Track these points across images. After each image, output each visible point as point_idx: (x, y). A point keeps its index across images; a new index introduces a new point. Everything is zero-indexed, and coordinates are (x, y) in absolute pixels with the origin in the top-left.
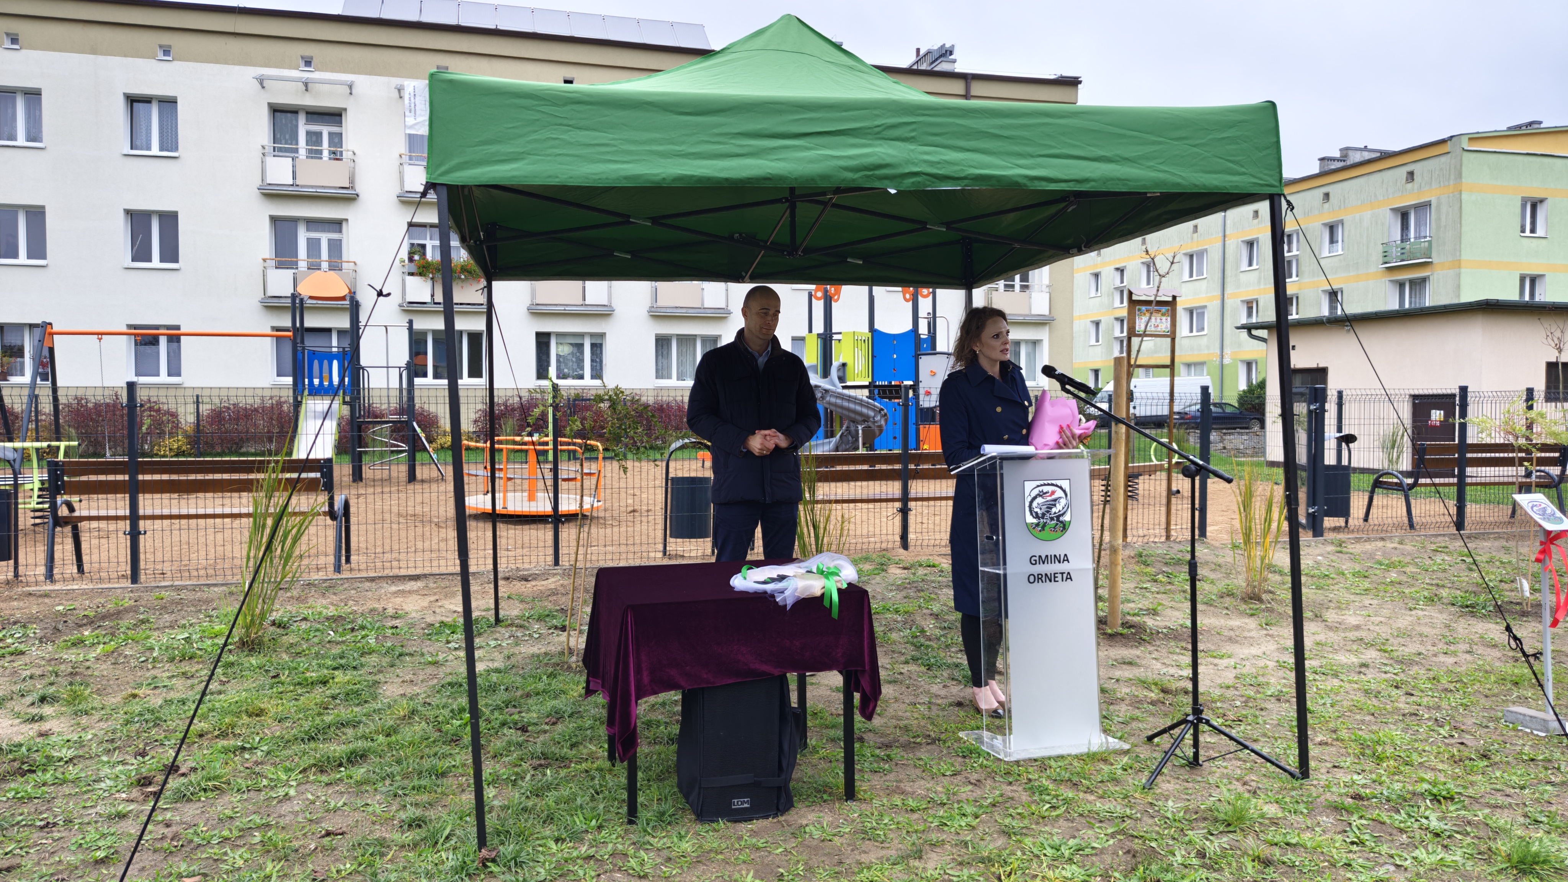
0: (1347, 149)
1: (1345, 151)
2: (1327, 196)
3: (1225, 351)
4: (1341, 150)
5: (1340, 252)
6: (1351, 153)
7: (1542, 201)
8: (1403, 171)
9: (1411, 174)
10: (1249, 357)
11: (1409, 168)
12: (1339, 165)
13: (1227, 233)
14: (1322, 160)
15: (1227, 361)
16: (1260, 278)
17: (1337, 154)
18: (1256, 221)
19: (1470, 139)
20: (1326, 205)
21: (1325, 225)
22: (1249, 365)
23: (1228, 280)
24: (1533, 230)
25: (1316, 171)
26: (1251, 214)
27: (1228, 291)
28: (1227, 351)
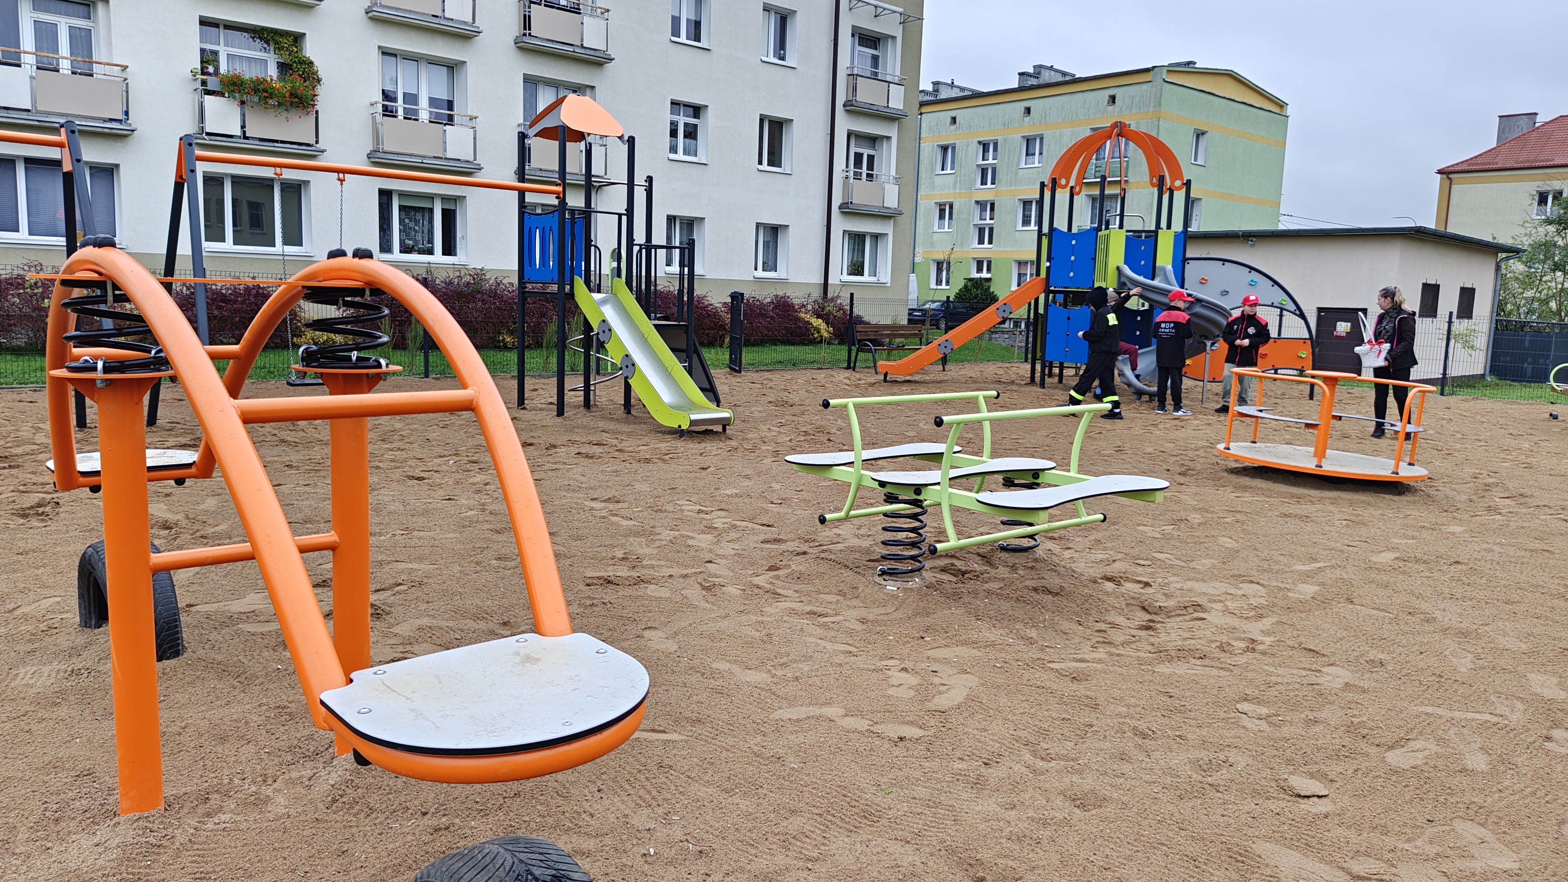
0: (1041, 66)
1: (1039, 68)
2: (1028, 110)
3: (917, 250)
4: (1034, 67)
5: (1036, 165)
6: (1043, 71)
7: (1203, 134)
8: (1105, 95)
9: (1113, 99)
10: (940, 257)
11: (1112, 92)
12: (1033, 82)
13: (922, 136)
14: (1020, 74)
15: (918, 259)
16: (955, 182)
17: (1031, 71)
18: (953, 127)
19: (1168, 71)
20: (1027, 119)
21: (1023, 137)
22: (939, 264)
23: (922, 181)
24: (1196, 160)
25: (1016, 85)
26: (949, 120)
27: (922, 192)
28: (919, 250)
